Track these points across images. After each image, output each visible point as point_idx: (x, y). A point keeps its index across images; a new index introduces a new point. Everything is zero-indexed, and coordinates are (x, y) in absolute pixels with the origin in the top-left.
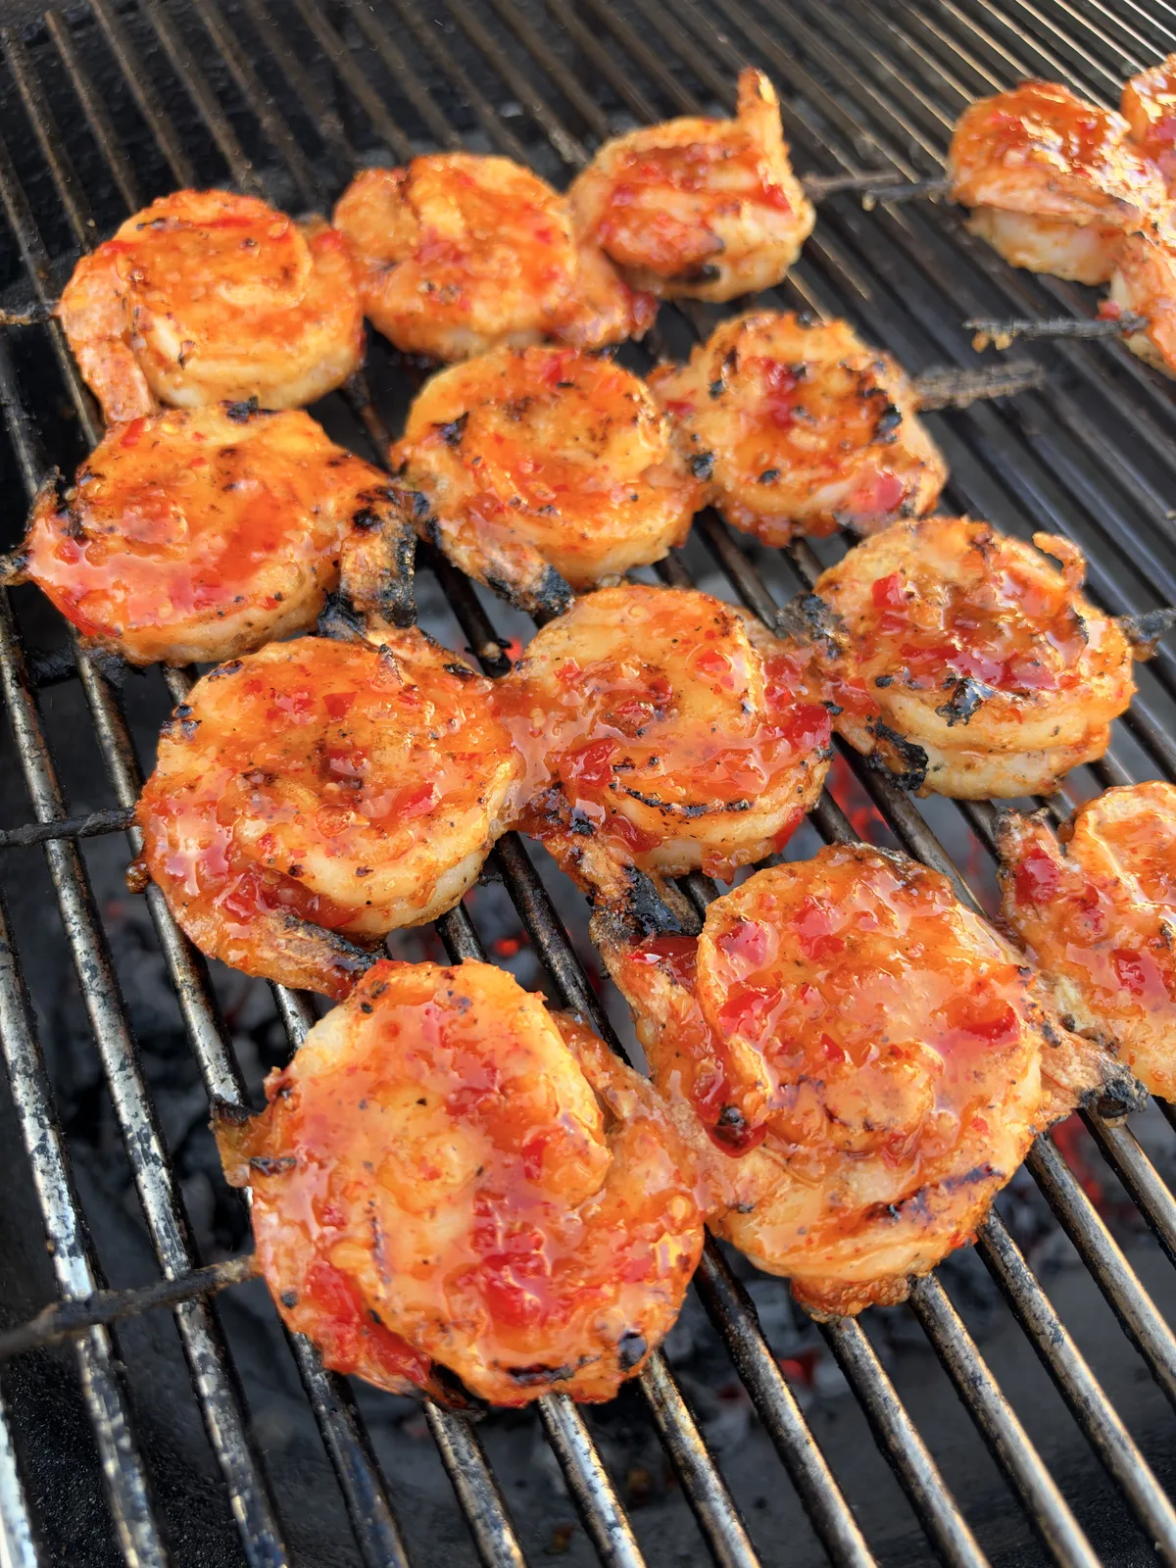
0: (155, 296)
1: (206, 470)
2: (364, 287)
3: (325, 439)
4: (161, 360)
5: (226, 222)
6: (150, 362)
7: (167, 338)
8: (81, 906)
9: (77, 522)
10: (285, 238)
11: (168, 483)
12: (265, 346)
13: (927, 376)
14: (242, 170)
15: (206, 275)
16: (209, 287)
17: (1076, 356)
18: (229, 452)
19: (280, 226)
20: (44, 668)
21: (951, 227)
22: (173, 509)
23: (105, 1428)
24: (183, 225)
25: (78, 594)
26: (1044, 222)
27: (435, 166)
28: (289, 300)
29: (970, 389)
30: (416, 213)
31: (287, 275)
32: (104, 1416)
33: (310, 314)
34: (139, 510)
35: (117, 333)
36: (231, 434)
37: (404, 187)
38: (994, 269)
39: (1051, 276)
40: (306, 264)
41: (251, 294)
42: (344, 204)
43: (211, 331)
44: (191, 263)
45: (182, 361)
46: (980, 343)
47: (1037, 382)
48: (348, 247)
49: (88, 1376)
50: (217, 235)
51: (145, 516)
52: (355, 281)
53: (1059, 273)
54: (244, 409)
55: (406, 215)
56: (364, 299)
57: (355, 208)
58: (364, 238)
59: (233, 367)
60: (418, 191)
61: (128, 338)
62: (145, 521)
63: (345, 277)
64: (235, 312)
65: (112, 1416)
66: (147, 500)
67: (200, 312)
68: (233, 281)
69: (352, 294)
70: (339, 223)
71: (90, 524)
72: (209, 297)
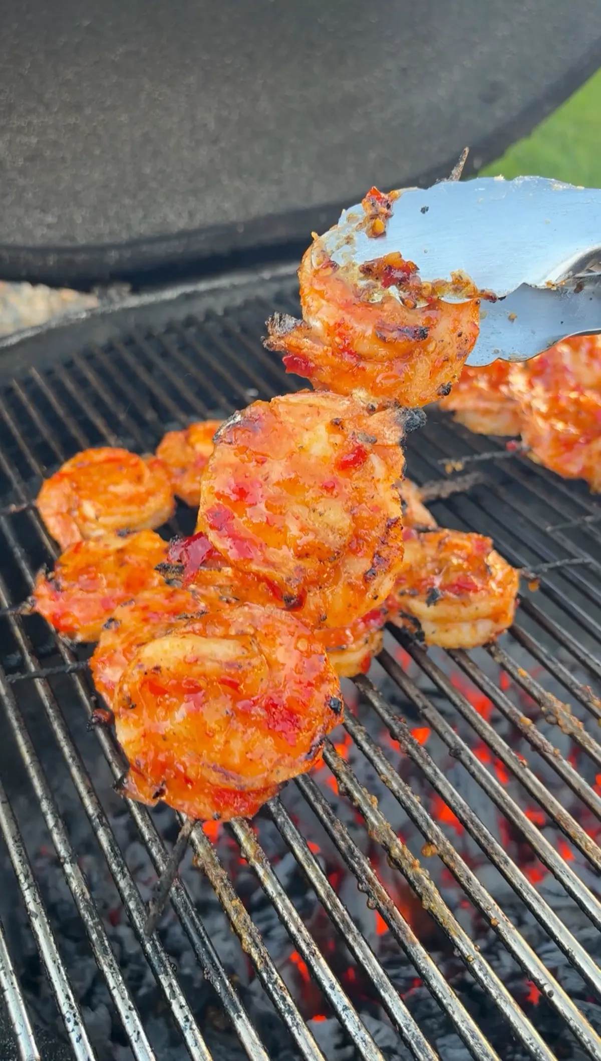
0: (83, 493)
1: (112, 558)
2: (173, 481)
3: (161, 540)
4: (85, 519)
5: (109, 461)
6: (80, 521)
7: (89, 509)
8: (67, 734)
9: (57, 585)
10: (136, 465)
11: (97, 565)
12: (133, 509)
13: (426, 485)
14: (112, 439)
15: (104, 482)
16: (106, 487)
17: (506, 468)
18: (121, 551)
19: (134, 459)
20: (42, 650)
21: (444, 421)
22: (99, 575)
23: (90, 923)
24: (92, 464)
25: (60, 614)
26: (487, 412)
27: (200, 427)
28: (142, 489)
29: (447, 489)
30: (193, 447)
31: (139, 479)
32: (90, 919)
33: (150, 493)
34: (86, 576)
35: (64, 510)
36: (119, 543)
37: (187, 438)
38: (465, 436)
39: (494, 436)
40: (147, 474)
41: (124, 488)
42: (160, 449)
43: (108, 504)
44: (96, 478)
45: (97, 518)
46: (449, 469)
47: (481, 480)
48: (163, 465)
49: (82, 906)
50: (107, 467)
51: (89, 578)
52: (169, 478)
53: (496, 433)
54: (123, 532)
55: (189, 450)
56: (174, 487)
57: (166, 449)
58: (171, 461)
59: (117, 519)
60: (193, 439)
61: (69, 511)
62: (89, 581)
63: (164, 478)
64: (117, 496)
65: (93, 919)
66: (88, 573)
67: (103, 497)
68: (116, 483)
69: (168, 484)
70: (160, 456)
71: (64, 584)
72: (105, 491)
